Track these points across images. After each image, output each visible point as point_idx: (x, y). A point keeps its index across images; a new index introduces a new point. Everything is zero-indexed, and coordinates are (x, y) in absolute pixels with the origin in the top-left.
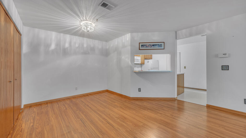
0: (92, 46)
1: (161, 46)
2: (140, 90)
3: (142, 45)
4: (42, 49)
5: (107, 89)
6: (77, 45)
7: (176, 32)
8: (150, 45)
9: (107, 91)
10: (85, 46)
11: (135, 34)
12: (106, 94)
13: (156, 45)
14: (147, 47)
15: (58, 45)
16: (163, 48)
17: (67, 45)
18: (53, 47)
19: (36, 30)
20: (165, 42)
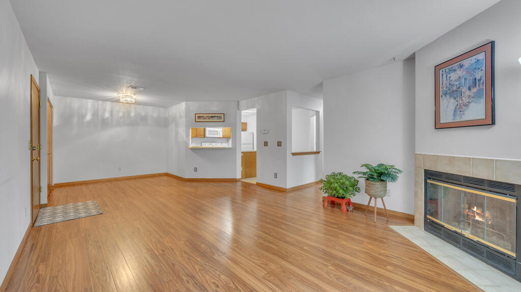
0: (143, 114)
1: (220, 117)
2: (196, 170)
3: (198, 117)
4: (75, 120)
5: (165, 172)
6: (121, 114)
7: (238, 102)
8: (209, 117)
9: (167, 175)
10: (133, 114)
11: (190, 103)
12: (165, 178)
13: (215, 117)
14: (204, 119)
15: (95, 114)
16: (222, 120)
17: (107, 115)
18: (89, 117)
19: (69, 99)
20: (225, 113)
